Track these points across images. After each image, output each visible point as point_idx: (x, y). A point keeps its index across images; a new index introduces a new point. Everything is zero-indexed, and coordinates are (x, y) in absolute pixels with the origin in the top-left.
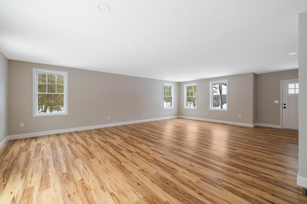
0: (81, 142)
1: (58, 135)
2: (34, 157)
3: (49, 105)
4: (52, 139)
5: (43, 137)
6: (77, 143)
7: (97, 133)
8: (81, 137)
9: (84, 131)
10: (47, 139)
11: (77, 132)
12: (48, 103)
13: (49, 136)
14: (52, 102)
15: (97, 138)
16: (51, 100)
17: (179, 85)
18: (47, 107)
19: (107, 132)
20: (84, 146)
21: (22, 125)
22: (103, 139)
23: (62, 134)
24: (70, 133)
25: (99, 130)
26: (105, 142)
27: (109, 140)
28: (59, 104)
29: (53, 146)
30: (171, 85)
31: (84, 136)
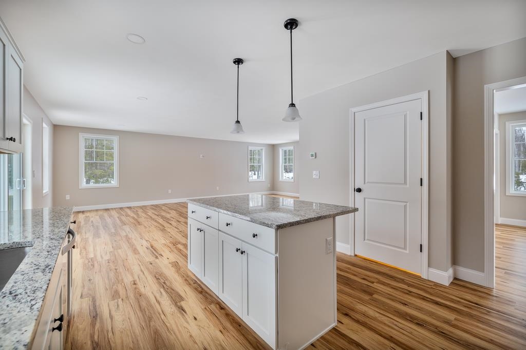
0: (132, 215)
1: (107, 210)
2: (85, 224)
3: (93, 177)
4: (100, 213)
5: (90, 211)
6: (127, 215)
7: (153, 209)
8: (133, 211)
9: (138, 206)
10: (95, 213)
11: (130, 208)
12: (91, 174)
13: (97, 210)
14: (98, 172)
15: (150, 213)
16: (96, 168)
17: (273, 148)
18: (90, 181)
19: (164, 208)
20: (133, 218)
21: (68, 197)
22: (156, 213)
23: (112, 209)
24: (121, 208)
25: (157, 206)
26: (158, 216)
27: (164, 214)
28: (109, 175)
29: (101, 217)
30: (261, 148)
31: (137, 211)
